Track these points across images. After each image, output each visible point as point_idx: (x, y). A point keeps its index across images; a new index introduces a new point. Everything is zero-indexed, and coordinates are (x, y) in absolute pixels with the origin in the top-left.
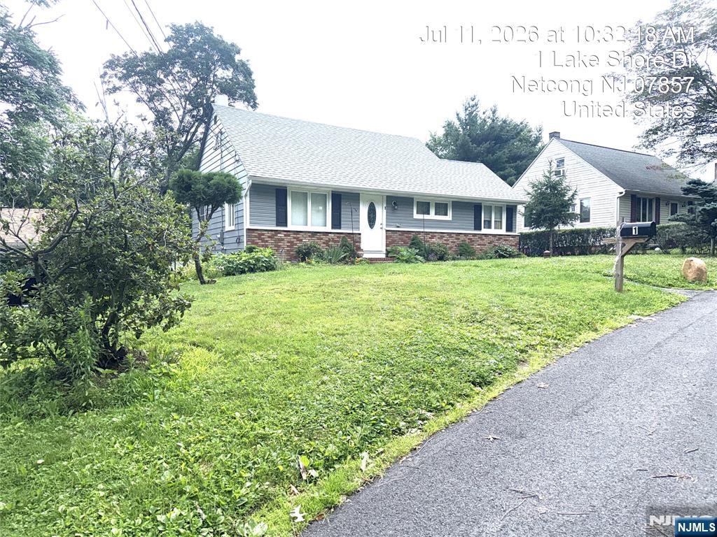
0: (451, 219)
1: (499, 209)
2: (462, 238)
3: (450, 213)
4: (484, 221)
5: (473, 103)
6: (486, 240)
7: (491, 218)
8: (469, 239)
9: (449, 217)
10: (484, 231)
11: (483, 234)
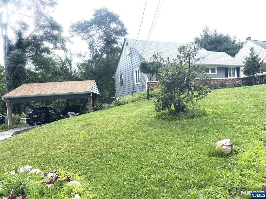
0: (217, 74)
1: (234, 69)
2: (221, 80)
3: (216, 71)
4: (229, 74)
5: (207, 28)
6: (230, 81)
7: (231, 73)
8: (224, 81)
9: (216, 73)
10: (229, 78)
11: (229, 79)
